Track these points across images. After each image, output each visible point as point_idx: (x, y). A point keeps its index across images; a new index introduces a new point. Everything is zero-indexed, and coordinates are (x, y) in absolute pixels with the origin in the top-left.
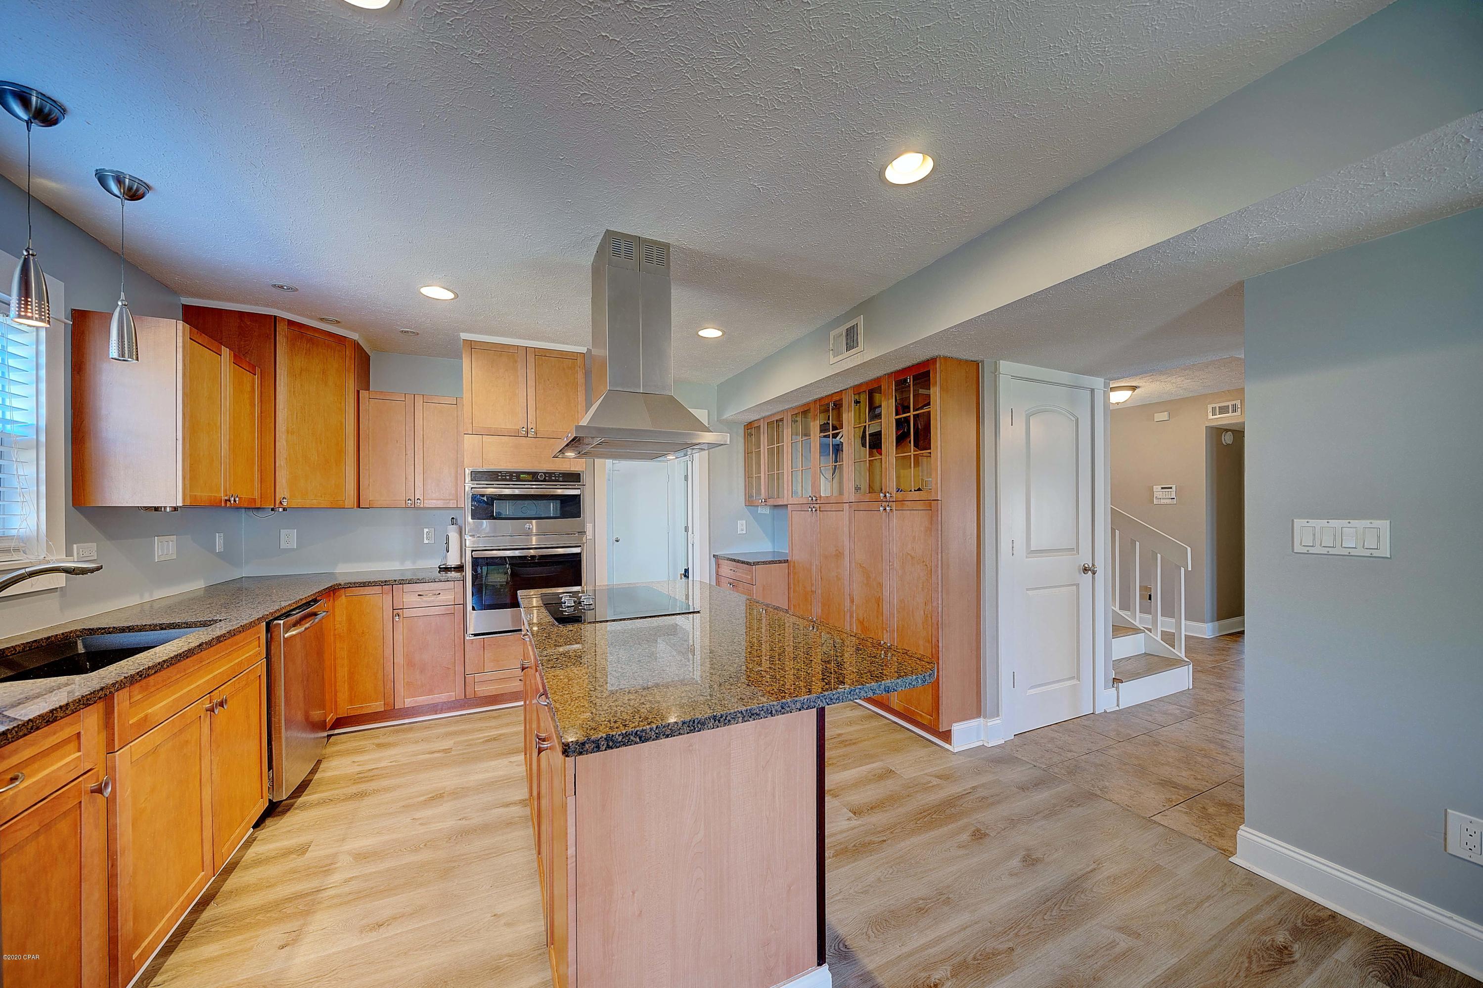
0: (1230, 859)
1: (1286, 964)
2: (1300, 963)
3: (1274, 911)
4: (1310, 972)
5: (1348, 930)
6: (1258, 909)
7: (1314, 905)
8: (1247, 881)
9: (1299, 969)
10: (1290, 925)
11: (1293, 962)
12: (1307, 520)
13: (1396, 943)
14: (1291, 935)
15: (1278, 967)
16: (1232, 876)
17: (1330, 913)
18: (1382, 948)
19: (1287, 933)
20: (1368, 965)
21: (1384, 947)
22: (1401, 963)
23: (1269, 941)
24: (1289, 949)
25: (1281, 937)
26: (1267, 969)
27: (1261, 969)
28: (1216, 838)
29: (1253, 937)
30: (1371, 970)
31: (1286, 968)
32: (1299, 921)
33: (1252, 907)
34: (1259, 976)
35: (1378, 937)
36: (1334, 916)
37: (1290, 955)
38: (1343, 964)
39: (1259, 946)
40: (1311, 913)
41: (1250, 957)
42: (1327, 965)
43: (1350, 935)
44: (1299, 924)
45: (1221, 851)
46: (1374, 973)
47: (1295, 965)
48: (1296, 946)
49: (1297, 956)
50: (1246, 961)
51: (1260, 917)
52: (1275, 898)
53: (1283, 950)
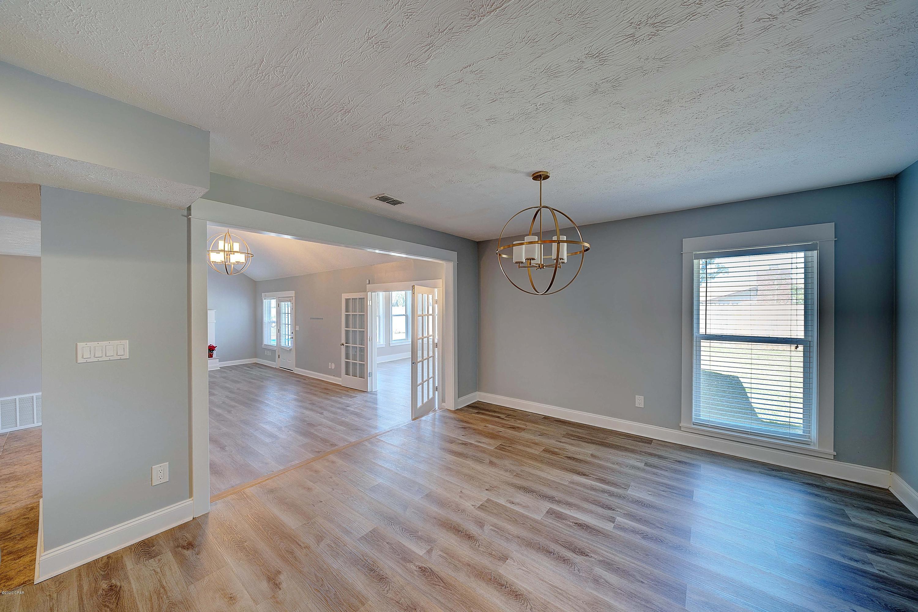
0: (35, 584)
1: (119, 591)
2: (123, 584)
3: (87, 580)
4: (130, 583)
5: (119, 556)
6: (80, 587)
7: (97, 561)
8: (57, 583)
9: (125, 587)
10: (101, 577)
11: (121, 587)
12: (86, 343)
13: (137, 544)
14: (106, 580)
15: (119, 595)
16: (47, 589)
17: (106, 557)
18: (136, 550)
19: (103, 581)
20: (140, 559)
21: (136, 549)
22: (146, 548)
23: (103, 592)
24: (113, 585)
25: (104, 585)
26: (117, 601)
27: (115, 604)
28: (9, 583)
29: (95, 598)
30: (142, 560)
31: (121, 592)
32: (101, 572)
33: (76, 589)
34: (118, 606)
35: (130, 547)
36: (109, 557)
37: (116, 586)
38: (134, 568)
39: (102, 598)
40: (100, 564)
41: (105, 606)
42: (130, 574)
43: (122, 557)
44: (103, 573)
45: (23, 585)
46: (144, 560)
47: (122, 587)
48: (113, 581)
49: (118, 584)
50: (106, 608)
51: (86, 588)
52: (80, 575)
53: (112, 588)
